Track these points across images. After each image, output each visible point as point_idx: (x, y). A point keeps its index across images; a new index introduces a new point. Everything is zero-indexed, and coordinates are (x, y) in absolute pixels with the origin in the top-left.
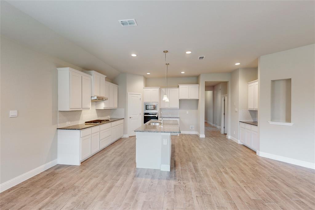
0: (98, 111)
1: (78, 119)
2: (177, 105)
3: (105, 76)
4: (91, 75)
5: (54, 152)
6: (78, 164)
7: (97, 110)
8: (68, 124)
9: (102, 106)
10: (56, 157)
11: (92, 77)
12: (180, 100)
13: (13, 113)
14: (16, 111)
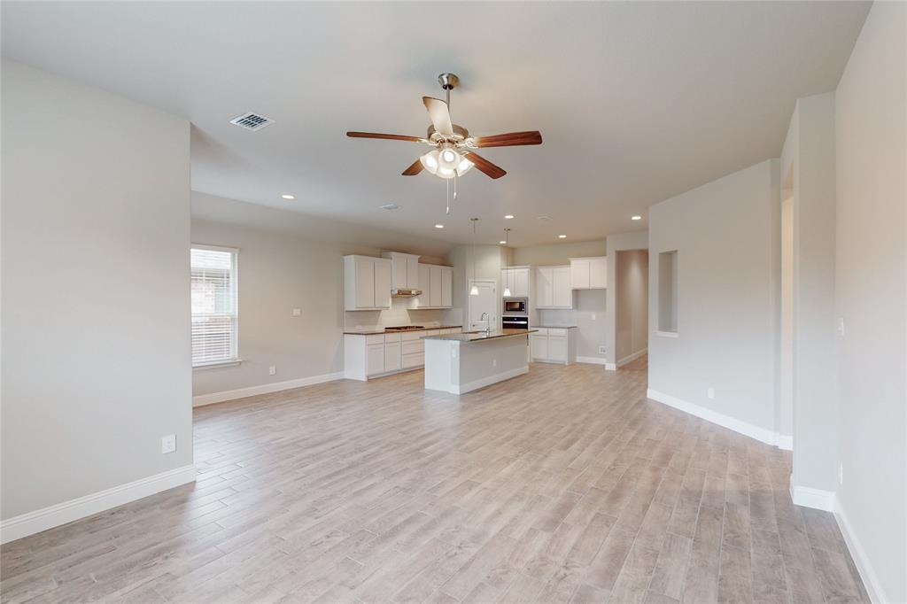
0: (411, 311)
1: (376, 323)
2: (567, 301)
3: (419, 257)
4: (391, 259)
5: (339, 364)
6: (364, 379)
7: (409, 310)
8: (359, 329)
9: (416, 304)
10: (343, 370)
11: (392, 261)
12: (576, 292)
13: (297, 312)
14: (299, 310)
